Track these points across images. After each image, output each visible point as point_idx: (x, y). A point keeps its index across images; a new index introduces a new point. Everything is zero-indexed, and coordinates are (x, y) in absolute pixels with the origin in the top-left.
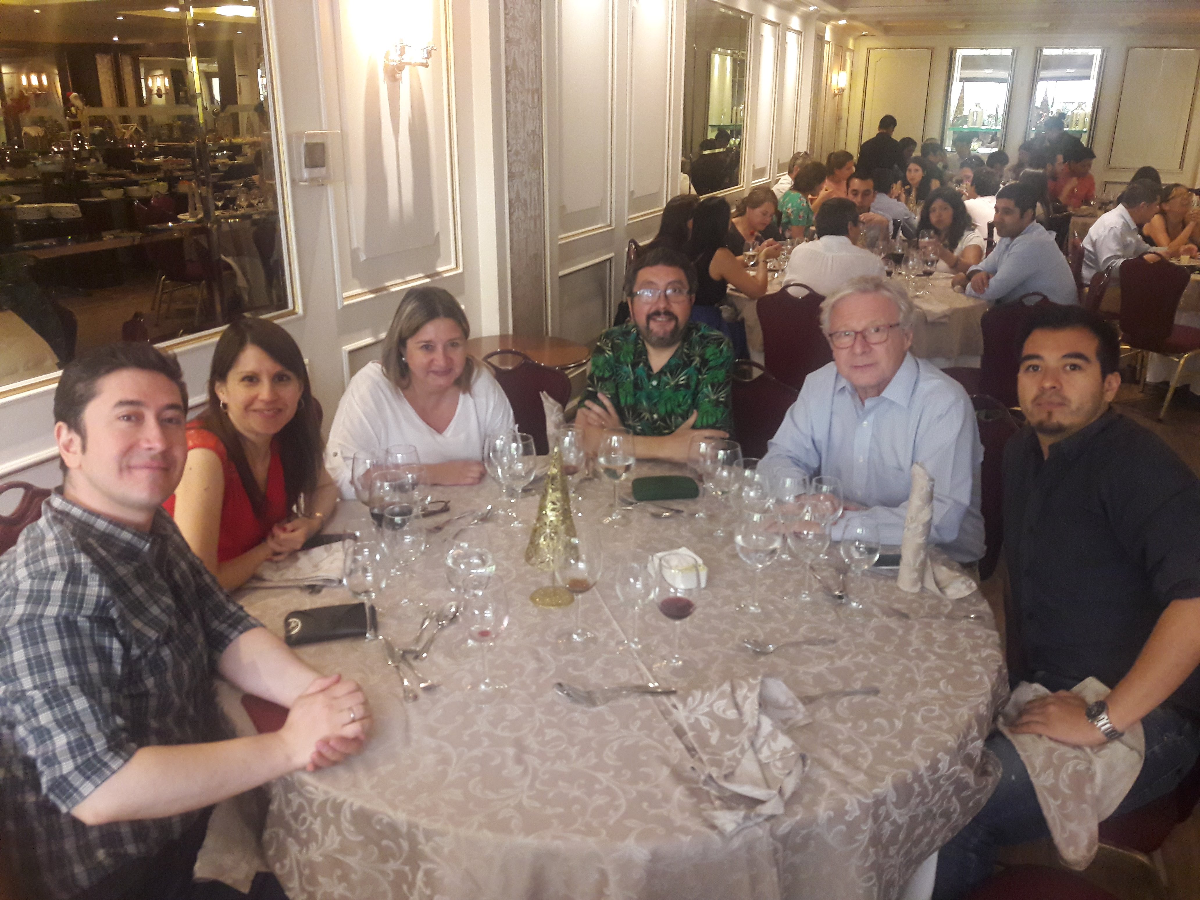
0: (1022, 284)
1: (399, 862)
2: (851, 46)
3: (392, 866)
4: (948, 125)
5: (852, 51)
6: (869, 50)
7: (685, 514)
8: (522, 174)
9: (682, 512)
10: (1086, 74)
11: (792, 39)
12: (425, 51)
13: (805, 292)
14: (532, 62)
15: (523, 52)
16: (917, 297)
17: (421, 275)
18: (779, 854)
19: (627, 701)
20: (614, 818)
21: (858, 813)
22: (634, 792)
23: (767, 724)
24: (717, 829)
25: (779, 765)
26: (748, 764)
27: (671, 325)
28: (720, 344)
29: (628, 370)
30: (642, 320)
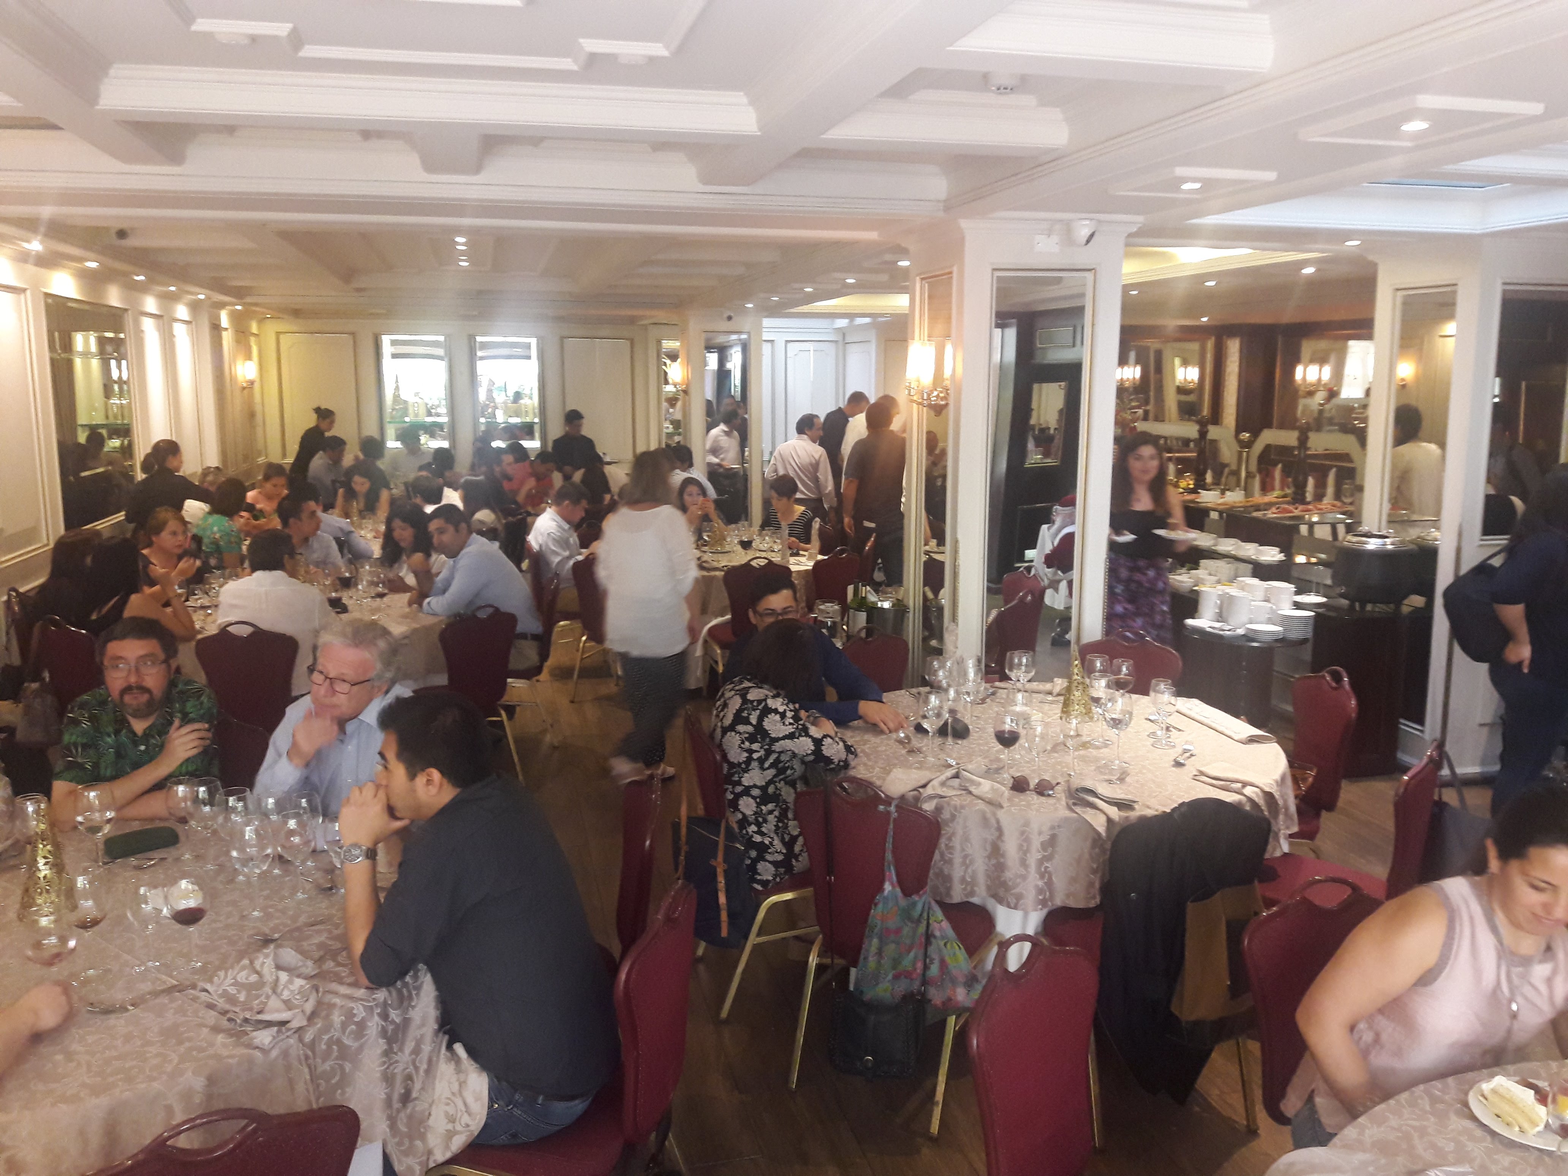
0: (477, 595)
2: (255, 331)
4: (387, 419)
5: (257, 336)
6: (277, 335)
7: (170, 860)
9: (165, 859)
10: (527, 354)
11: (180, 332)
18: (311, 1061)
19: (158, 1001)
20: (169, 1068)
21: (364, 1014)
22: (182, 1049)
23: (284, 976)
24: (257, 1047)
25: (298, 997)
26: (273, 1003)
27: (145, 697)
28: (199, 697)
29: (110, 740)
30: (115, 694)
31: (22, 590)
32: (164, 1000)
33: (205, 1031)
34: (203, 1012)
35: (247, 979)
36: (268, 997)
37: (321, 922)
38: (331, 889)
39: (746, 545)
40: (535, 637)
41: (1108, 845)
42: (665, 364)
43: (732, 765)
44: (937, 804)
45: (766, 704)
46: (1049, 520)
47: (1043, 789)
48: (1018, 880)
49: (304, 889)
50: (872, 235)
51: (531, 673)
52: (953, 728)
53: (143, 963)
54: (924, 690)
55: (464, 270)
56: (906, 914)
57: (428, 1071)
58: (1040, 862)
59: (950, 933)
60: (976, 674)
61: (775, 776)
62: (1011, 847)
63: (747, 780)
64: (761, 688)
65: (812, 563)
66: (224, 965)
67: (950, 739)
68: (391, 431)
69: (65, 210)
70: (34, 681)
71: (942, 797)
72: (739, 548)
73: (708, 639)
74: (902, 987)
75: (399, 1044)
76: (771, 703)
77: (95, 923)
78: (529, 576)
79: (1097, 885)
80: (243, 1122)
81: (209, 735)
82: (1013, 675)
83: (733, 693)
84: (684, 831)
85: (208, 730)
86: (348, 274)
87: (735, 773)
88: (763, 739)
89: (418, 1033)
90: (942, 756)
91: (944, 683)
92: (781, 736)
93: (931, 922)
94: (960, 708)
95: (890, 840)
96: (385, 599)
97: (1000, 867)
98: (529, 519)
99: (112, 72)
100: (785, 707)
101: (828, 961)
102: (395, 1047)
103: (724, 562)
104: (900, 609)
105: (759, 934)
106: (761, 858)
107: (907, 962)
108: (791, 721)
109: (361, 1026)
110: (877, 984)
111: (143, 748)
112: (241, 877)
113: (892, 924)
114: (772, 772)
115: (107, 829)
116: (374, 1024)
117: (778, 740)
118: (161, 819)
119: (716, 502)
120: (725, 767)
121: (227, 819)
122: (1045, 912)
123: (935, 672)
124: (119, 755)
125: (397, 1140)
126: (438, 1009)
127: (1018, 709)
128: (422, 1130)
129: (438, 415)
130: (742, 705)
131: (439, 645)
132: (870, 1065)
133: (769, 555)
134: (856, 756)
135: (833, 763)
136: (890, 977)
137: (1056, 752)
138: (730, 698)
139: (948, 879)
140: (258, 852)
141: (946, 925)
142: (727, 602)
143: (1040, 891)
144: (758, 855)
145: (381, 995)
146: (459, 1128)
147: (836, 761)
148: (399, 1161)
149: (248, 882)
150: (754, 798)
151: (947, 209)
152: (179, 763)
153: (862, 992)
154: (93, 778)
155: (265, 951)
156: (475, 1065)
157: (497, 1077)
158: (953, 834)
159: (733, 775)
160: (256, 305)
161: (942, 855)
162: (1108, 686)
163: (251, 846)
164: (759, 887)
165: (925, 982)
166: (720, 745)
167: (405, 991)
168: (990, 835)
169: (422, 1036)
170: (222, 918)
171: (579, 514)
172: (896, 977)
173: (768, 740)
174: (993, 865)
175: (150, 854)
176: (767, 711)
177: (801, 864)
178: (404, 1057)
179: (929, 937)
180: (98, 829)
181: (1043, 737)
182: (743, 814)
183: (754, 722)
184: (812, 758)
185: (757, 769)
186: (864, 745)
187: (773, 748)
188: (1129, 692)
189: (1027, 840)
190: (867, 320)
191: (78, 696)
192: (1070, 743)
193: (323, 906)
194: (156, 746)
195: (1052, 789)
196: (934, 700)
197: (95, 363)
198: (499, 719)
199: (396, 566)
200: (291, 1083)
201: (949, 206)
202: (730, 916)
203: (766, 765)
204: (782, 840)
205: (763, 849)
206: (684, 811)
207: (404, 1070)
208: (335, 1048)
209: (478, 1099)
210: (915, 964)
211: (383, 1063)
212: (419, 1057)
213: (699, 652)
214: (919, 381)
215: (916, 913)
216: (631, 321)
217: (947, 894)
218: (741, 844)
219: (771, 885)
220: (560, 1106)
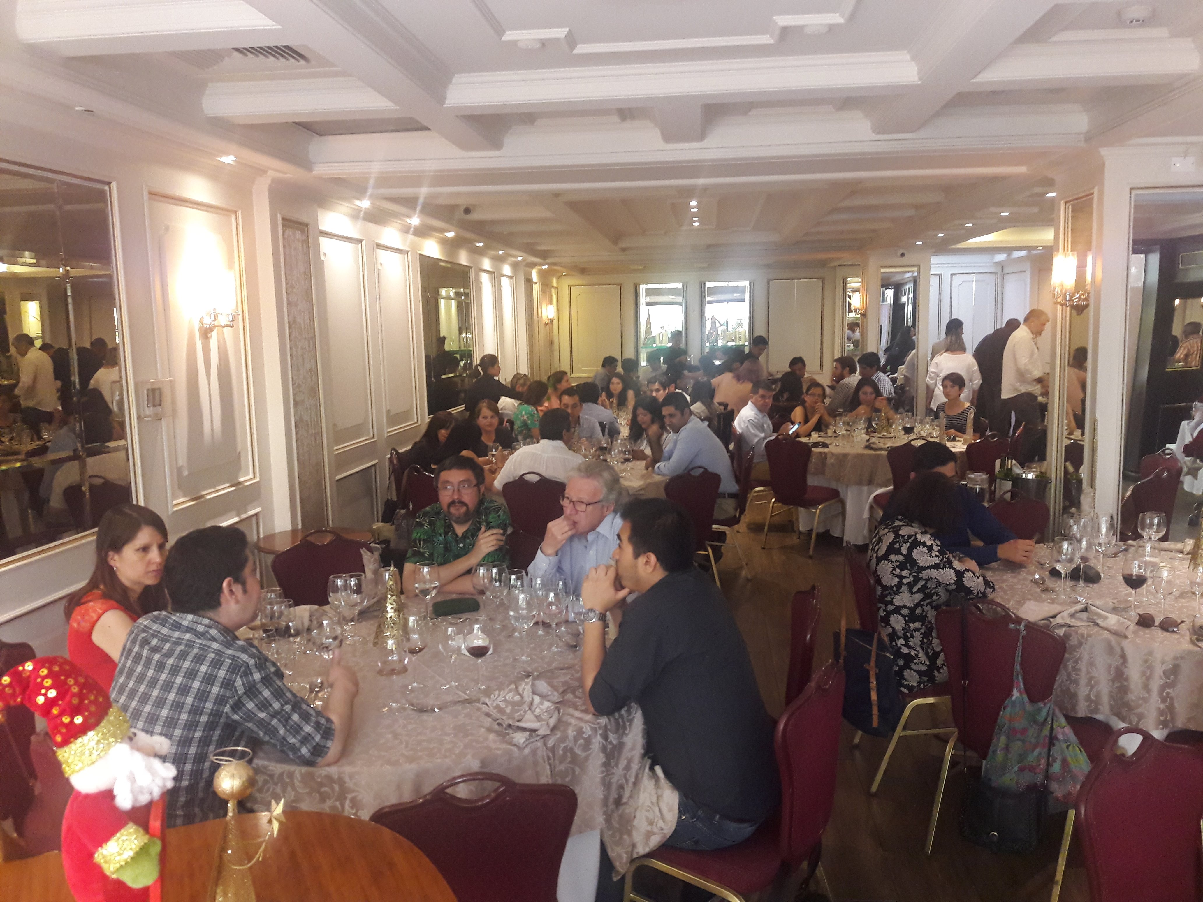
1: (332, 801)
2: (555, 284)
4: (641, 344)
5: (557, 288)
6: (570, 287)
7: (471, 619)
8: (303, 401)
11: (505, 283)
12: (231, 316)
14: (307, 317)
15: (300, 311)
17: (228, 485)
18: (551, 761)
19: (454, 708)
20: (457, 751)
21: (590, 733)
22: (467, 740)
23: (537, 699)
24: (515, 745)
25: (545, 714)
26: (529, 716)
27: (464, 509)
28: (498, 512)
29: (441, 538)
30: (445, 507)
31: (400, 451)
32: (459, 707)
33: (483, 730)
34: (483, 718)
35: (512, 698)
36: (525, 712)
37: (567, 668)
38: (576, 646)
39: (908, 431)
40: (734, 496)
42: (849, 296)
43: (885, 588)
44: (1065, 631)
45: (916, 538)
46: (1190, 417)
47: (1168, 626)
48: (1141, 702)
49: (558, 645)
50: (1022, 169)
52: (1085, 573)
53: (448, 683)
54: (1058, 539)
55: (698, 230)
56: (1032, 718)
57: (635, 784)
58: (1163, 688)
59: (1073, 737)
61: (922, 600)
62: (1134, 673)
63: (898, 600)
64: (911, 526)
65: (965, 447)
66: (500, 688)
67: (1081, 583)
70: (403, 509)
71: (1070, 626)
72: (902, 433)
73: (874, 505)
74: (1026, 779)
75: (615, 760)
76: (919, 537)
77: (421, 650)
80: (498, 784)
81: (503, 538)
82: (1145, 534)
83: (887, 530)
84: (843, 640)
85: (503, 534)
86: (616, 238)
87: (888, 594)
88: (912, 567)
89: (629, 755)
90: (1073, 595)
91: (1078, 535)
92: (927, 565)
93: (1055, 727)
94: (1091, 555)
95: (1019, 653)
97: (1123, 690)
99: (454, 80)
100: (932, 542)
101: (962, 753)
102: (613, 763)
103: (889, 444)
104: (1043, 480)
105: (905, 728)
106: (907, 666)
107: (1031, 758)
108: (937, 554)
109: (588, 741)
110: (1004, 774)
111: (461, 545)
112: (516, 634)
113: (1019, 724)
114: (919, 596)
116: (597, 741)
117: (925, 568)
118: (468, 593)
120: (879, 590)
121: (509, 592)
122: (1166, 731)
123: (1069, 526)
124: (447, 549)
125: (611, 833)
126: (644, 739)
127: (1147, 559)
128: (629, 828)
130: (895, 539)
132: (995, 839)
134: (994, 590)
135: (973, 594)
136: (1016, 769)
137: (1183, 598)
138: (883, 535)
139: (1074, 696)
140: (527, 613)
141: (1068, 730)
142: (890, 475)
143: (1161, 713)
144: (905, 663)
145: (603, 721)
146: (655, 830)
147: (975, 592)
148: (613, 850)
150: (903, 616)
151: (1088, 140)
152: (482, 556)
153: (992, 779)
155: (526, 680)
156: (669, 784)
157: (685, 795)
158: (1080, 658)
159: (886, 596)
160: (555, 264)
161: (1069, 675)
163: (523, 609)
164: (906, 691)
165: (1047, 776)
166: (875, 572)
167: (620, 720)
168: (1116, 661)
169: (632, 757)
170: (502, 659)
172: (1021, 770)
173: (916, 568)
174: (1117, 687)
175: (459, 616)
176: (916, 544)
177: (941, 676)
178: (619, 771)
179: (1052, 739)
181: (1171, 584)
182: (894, 629)
183: (905, 553)
184: (954, 587)
185: (906, 592)
186: (1002, 583)
187: (921, 575)
189: (1150, 667)
190: (1023, 253)
193: (569, 658)
194: (470, 544)
195: (1177, 626)
196: (1066, 547)
198: (706, 553)
199: (639, 441)
200: (537, 774)
201: (1089, 137)
202: (880, 710)
203: (914, 590)
204: (927, 654)
205: (909, 659)
206: (843, 623)
207: (618, 781)
208: (569, 754)
209: (670, 810)
210: (1039, 760)
211: (603, 772)
212: (629, 773)
213: (866, 515)
214: (1062, 286)
215: (1041, 718)
216: (823, 264)
217: (1074, 708)
218: (890, 653)
219: (915, 690)
220: (733, 826)
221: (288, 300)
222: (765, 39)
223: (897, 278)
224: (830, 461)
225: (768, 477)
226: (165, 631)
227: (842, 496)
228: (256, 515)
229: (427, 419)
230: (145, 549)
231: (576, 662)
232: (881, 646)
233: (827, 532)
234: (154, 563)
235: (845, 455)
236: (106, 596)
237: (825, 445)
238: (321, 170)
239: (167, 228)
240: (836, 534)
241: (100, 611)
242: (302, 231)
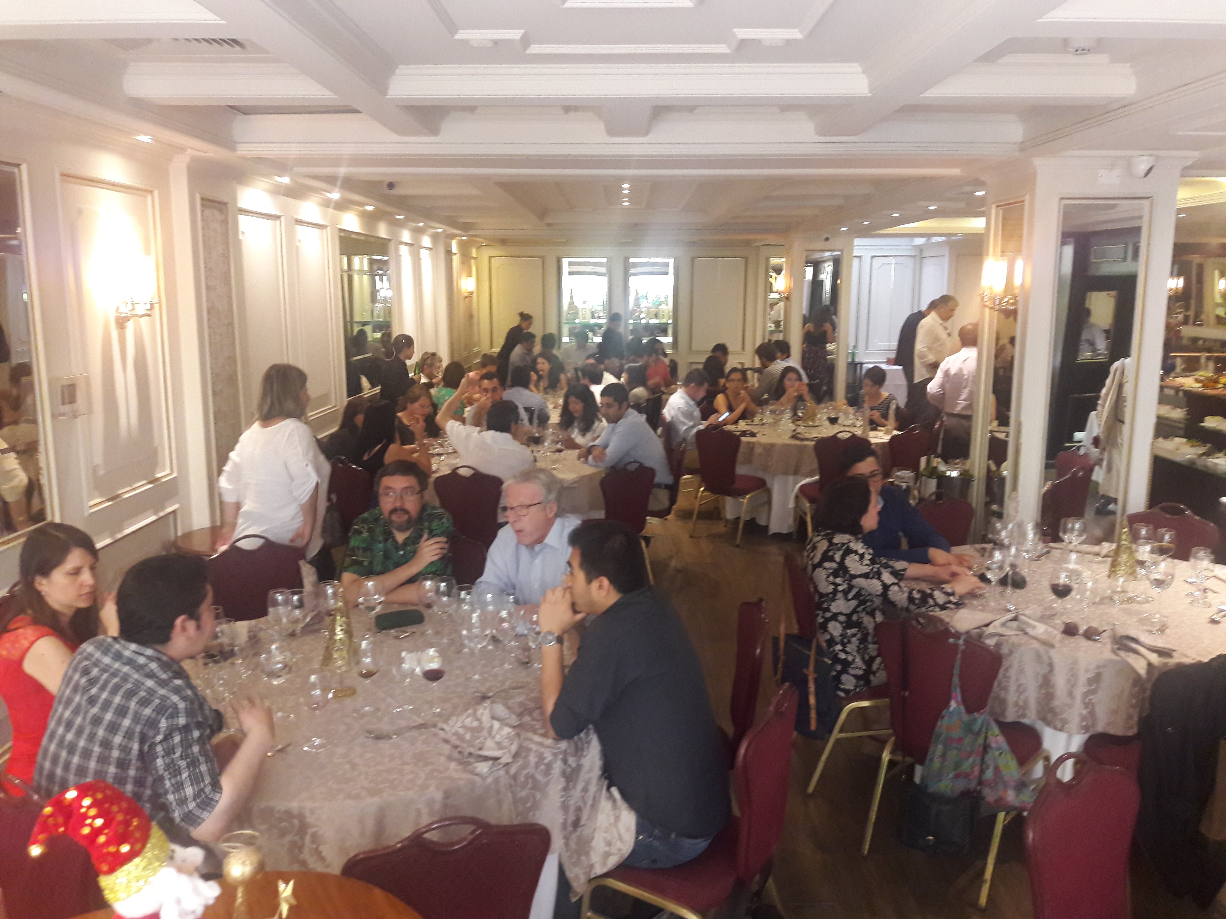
0: (627, 454)
1: (292, 835)
2: (474, 255)
3: (288, 838)
4: (564, 320)
5: (476, 259)
6: (490, 258)
7: (418, 634)
8: (222, 391)
9: (415, 632)
10: (666, 271)
11: (425, 255)
12: (147, 305)
13: (471, 472)
14: (225, 301)
15: (218, 295)
16: (554, 469)
17: (144, 482)
18: (513, 789)
19: (410, 734)
20: (419, 782)
21: (551, 758)
22: (428, 770)
23: (496, 725)
24: (477, 775)
25: (506, 740)
26: (489, 743)
27: (406, 517)
28: (442, 518)
29: (381, 546)
30: (386, 513)
32: (415, 733)
33: (443, 758)
34: (441, 745)
35: (472, 723)
36: (485, 739)
37: (521, 687)
38: (527, 663)
39: (833, 421)
40: (667, 487)
41: (1149, 686)
42: (771, 277)
43: (822, 595)
44: (998, 641)
45: (848, 547)
47: (1090, 635)
48: (1065, 708)
49: (509, 661)
50: (956, 171)
51: (662, 514)
52: (1013, 579)
53: (402, 706)
54: (989, 546)
55: (627, 209)
56: (968, 728)
57: (593, 806)
58: (1086, 694)
59: (1005, 746)
60: (1035, 534)
61: (858, 606)
62: (1060, 681)
63: (834, 607)
64: (844, 534)
65: (889, 437)
66: (455, 712)
67: (1009, 589)
68: (565, 329)
69: (355, 170)
71: (1002, 635)
72: (827, 423)
73: (800, 495)
74: (960, 785)
75: (573, 783)
76: (853, 546)
77: (372, 674)
78: (662, 439)
79: (1136, 718)
80: (473, 827)
81: (446, 546)
82: (1066, 537)
83: (820, 538)
84: (782, 644)
85: (446, 542)
86: (542, 213)
87: (825, 601)
89: (587, 776)
90: (1003, 602)
91: (1006, 542)
92: (858, 573)
93: (988, 735)
94: (1019, 562)
95: (957, 667)
96: (562, 453)
97: (1050, 696)
98: (664, 397)
99: (398, 71)
100: (864, 550)
101: (899, 758)
102: (571, 785)
103: (815, 434)
104: (966, 478)
105: (841, 731)
106: (844, 671)
107: (966, 766)
109: (549, 766)
110: (940, 781)
111: (401, 553)
112: (467, 650)
113: (956, 733)
114: (854, 603)
115: (378, 608)
116: (558, 766)
117: (857, 577)
118: (414, 604)
119: (808, 385)
120: (817, 597)
121: (459, 607)
122: (1086, 736)
123: (998, 532)
124: (387, 556)
125: (568, 854)
126: (601, 760)
127: (1072, 566)
128: (587, 849)
129: (599, 317)
130: (829, 546)
131: (599, 488)
132: (931, 843)
133: (853, 430)
136: (951, 776)
137: (1104, 604)
138: (817, 542)
139: (1003, 703)
140: (480, 632)
141: (1001, 739)
142: (815, 465)
143: (1083, 718)
144: (842, 669)
145: (563, 745)
146: (614, 850)
149: (472, 653)
150: (841, 623)
151: (1022, 150)
152: (425, 565)
153: (926, 786)
154: (369, 573)
155: (484, 704)
156: (627, 805)
157: (642, 816)
159: (823, 603)
160: (475, 236)
161: (1000, 683)
162: (1152, 552)
163: (476, 628)
164: (842, 694)
165: (980, 783)
166: (811, 579)
167: (579, 744)
168: (1043, 670)
169: (590, 779)
170: (454, 679)
171: (701, 394)
172: (957, 776)
173: (847, 576)
174: (1044, 694)
175: (404, 628)
176: (849, 552)
177: (877, 679)
178: (577, 792)
179: (986, 748)
180: (373, 609)
181: (1093, 591)
182: (831, 635)
183: (838, 560)
185: (842, 599)
188: (1170, 557)
189: (1075, 676)
190: (942, 239)
191: (361, 514)
192: (1116, 597)
193: (522, 676)
194: (411, 552)
195: (1099, 634)
196: (998, 555)
197: (366, 278)
199: (570, 430)
200: (500, 803)
201: (1023, 147)
202: (818, 714)
203: (850, 596)
204: (863, 659)
205: (846, 664)
206: (782, 628)
207: (577, 802)
208: (530, 781)
209: (628, 830)
210: (972, 768)
211: (562, 797)
212: (587, 795)
213: (791, 504)
214: (991, 289)
215: (976, 727)
216: (747, 243)
217: (1003, 714)
218: (828, 658)
219: (852, 693)
220: (688, 842)
221: (206, 283)
222: (722, 49)
223: (816, 256)
224: (758, 450)
225: (697, 465)
226: (107, 660)
227: (769, 485)
228: (174, 512)
229: (346, 400)
230: (77, 572)
231: (529, 680)
232: (820, 651)
233: (753, 520)
234: (85, 586)
235: (772, 445)
236: (36, 622)
237: (753, 435)
238: (245, 150)
239: (80, 212)
240: (762, 523)
241: (33, 639)
242: (221, 211)
